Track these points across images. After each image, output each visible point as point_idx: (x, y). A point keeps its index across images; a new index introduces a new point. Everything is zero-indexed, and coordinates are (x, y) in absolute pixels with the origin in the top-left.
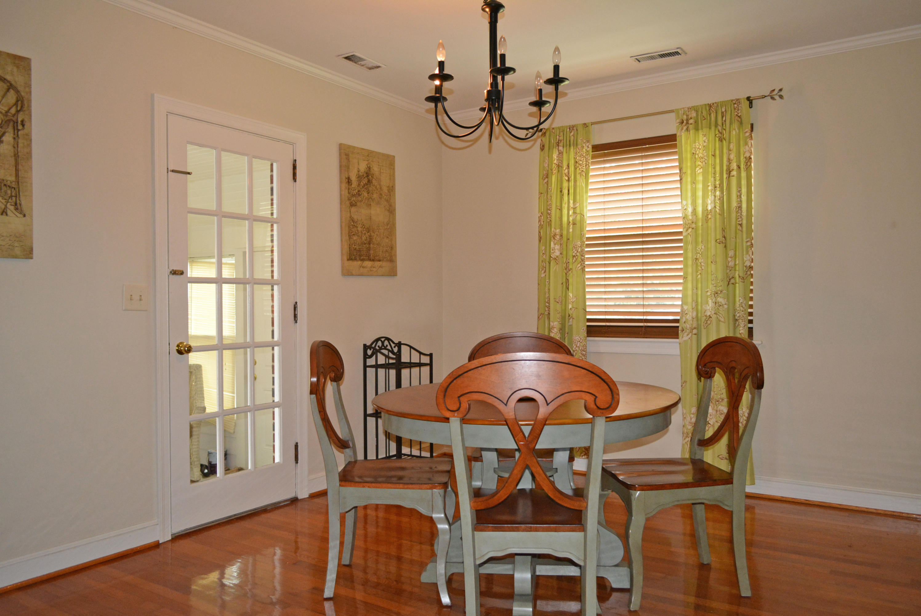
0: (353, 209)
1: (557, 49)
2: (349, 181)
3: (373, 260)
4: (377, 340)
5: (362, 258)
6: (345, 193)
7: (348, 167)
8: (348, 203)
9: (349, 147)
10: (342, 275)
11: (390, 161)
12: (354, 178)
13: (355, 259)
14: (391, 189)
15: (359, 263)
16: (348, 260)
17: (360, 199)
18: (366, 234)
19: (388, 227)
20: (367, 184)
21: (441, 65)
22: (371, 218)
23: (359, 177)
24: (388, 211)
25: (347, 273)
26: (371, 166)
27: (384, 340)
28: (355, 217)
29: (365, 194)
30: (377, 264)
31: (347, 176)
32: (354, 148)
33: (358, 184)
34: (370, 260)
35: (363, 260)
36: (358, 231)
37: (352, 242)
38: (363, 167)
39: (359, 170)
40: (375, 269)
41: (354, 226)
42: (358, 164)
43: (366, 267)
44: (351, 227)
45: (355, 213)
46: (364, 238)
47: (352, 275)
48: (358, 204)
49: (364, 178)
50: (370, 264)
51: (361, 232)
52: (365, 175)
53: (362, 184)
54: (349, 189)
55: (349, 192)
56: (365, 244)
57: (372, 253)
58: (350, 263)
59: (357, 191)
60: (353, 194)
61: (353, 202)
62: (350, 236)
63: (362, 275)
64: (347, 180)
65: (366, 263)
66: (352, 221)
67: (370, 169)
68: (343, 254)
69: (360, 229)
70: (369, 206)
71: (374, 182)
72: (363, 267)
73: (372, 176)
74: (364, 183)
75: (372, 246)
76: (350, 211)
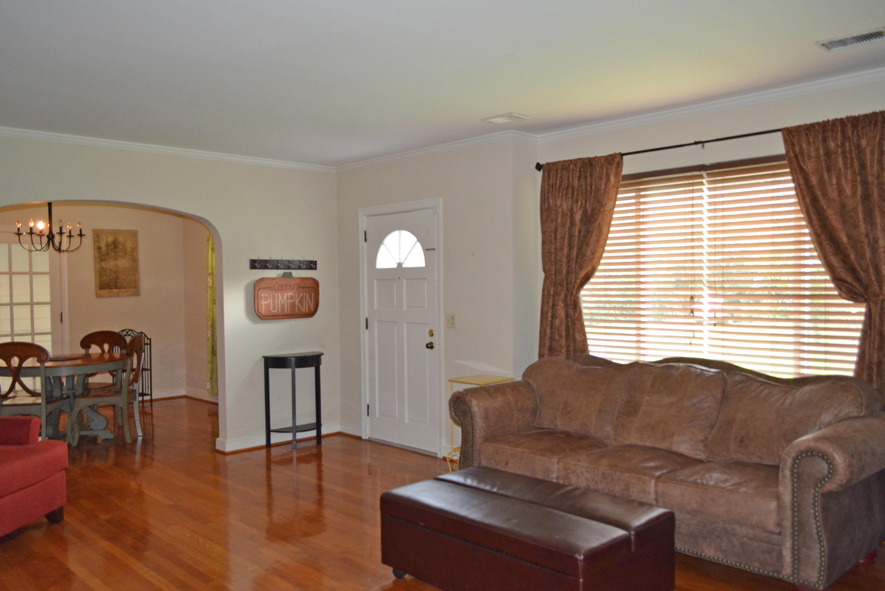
0: (103, 263)
1: (60, 221)
2: (99, 248)
3: (120, 288)
4: (123, 331)
5: (110, 287)
6: (98, 255)
7: (99, 241)
8: (99, 260)
9: (100, 230)
10: (96, 297)
11: (134, 234)
12: (103, 246)
13: (105, 289)
14: (135, 249)
15: (108, 290)
16: (99, 289)
17: (108, 256)
18: (115, 274)
19: (132, 270)
20: (114, 248)
21: (19, 229)
22: (117, 266)
23: (107, 246)
24: (132, 260)
25: (98, 296)
26: (117, 238)
27: (128, 331)
28: (105, 267)
29: (113, 254)
30: (122, 290)
31: (98, 246)
32: (103, 230)
33: (106, 249)
34: (117, 288)
35: (111, 289)
36: (107, 274)
37: (103, 281)
38: (110, 239)
39: (107, 242)
40: (121, 293)
41: (104, 271)
42: (107, 238)
43: (114, 292)
44: (101, 273)
45: (104, 264)
46: (112, 277)
47: (102, 297)
48: (107, 259)
49: (112, 245)
50: (117, 290)
51: (110, 274)
52: (112, 243)
53: (110, 248)
54: (99, 252)
55: (99, 254)
56: (113, 280)
57: (118, 284)
58: (101, 291)
59: (106, 253)
60: (103, 255)
61: (103, 259)
62: (101, 276)
63: (111, 296)
64: (98, 248)
65: (114, 290)
66: (103, 268)
67: (116, 239)
68: (96, 287)
69: (108, 272)
70: (116, 259)
71: (120, 246)
72: (112, 292)
73: (119, 243)
74: (112, 247)
75: (118, 280)
76: (101, 264)
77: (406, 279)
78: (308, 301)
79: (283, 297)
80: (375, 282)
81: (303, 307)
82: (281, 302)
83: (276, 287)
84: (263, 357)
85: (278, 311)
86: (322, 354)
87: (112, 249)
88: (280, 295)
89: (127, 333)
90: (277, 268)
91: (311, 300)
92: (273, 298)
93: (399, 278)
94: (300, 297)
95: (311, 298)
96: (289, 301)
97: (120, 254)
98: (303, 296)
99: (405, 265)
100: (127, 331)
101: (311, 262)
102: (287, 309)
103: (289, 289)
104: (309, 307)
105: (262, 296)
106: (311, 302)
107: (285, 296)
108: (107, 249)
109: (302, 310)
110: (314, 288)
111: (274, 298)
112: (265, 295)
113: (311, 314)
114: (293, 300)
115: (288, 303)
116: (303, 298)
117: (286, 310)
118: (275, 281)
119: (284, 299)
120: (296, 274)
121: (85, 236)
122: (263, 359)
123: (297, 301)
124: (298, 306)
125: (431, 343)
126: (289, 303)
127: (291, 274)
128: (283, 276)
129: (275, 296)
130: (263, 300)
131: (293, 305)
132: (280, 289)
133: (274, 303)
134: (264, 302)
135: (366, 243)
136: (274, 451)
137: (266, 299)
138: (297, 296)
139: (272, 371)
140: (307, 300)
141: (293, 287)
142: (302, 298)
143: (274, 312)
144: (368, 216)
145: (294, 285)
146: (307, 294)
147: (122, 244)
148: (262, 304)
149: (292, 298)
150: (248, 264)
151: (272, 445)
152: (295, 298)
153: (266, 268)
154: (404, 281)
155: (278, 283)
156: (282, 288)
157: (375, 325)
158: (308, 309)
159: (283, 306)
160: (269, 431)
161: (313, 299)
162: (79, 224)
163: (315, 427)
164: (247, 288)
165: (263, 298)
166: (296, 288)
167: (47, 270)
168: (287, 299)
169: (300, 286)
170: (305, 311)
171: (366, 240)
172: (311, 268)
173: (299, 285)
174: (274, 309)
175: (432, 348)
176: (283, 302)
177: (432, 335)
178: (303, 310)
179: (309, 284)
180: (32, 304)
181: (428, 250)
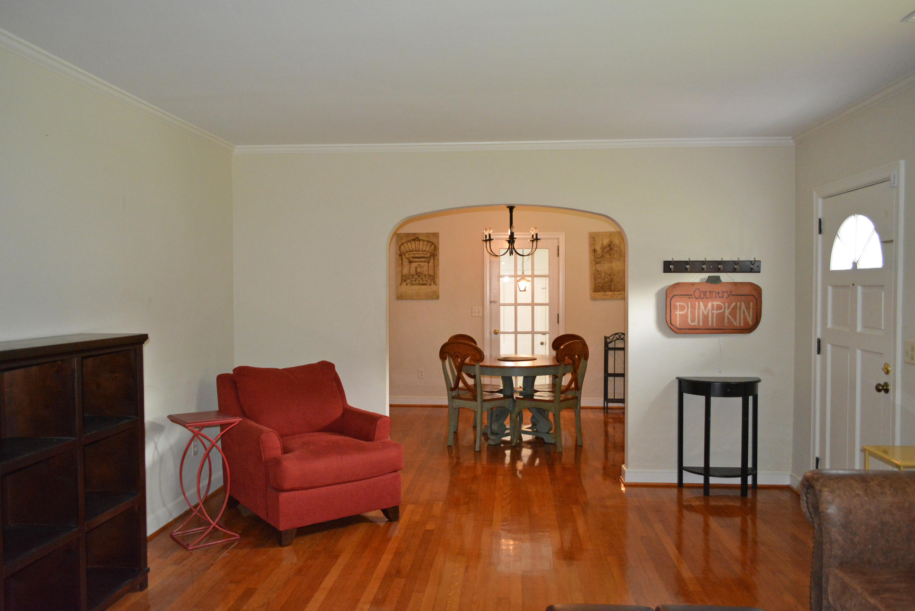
0: (598, 265)
2: (595, 251)
3: (614, 291)
5: (604, 290)
7: (594, 244)
8: (594, 263)
9: (595, 233)
10: (591, 299)
12: (598, 249)
13: (599, 291)
15: (602, 293)
16: (593, 292)
17: (603, 259)
18: (610, 276)
20: (609, 251)
22: (612, 268)
23: (603, 248)
25: (593, 299)
26: (613, 240)
28: (600, 269)
29: (608, 256)
30: (616, 293)
31: (593, 249)
32: (599, 233)
33: (601, 251)
34: (611, 291)
35: (606, 291)
36: (601, 276)
37: (597, 283)
38: (606, 242)
39: (602, 244)
40: (615, 296)
41: (598, 274)
42: (602, 241)
43: (608, 295)
44: (596, 275)
45: (599, 267)
46: (606, 280)
47: (597, 300)
48: (602, 262)
49: (607, 247)
50: (611, 293)
51: (604, 276)
52: (608, 246)
53: (605, 251)
54: (594, 255)
55: (594, 257)
56: (607, 283)
57: (613, 287)
58: (595, 293)
59: (601, 255)
60: (598, 257)
61: (598, 262)
62: (595, 280)
63: (604, 299)
64: (593, 251)
65: (608, 293)
66: (598, 271)
67: (611, 242)
68: (591, 289)
69: (603, 275)
70: (611, 262)
71: (615, 248)
72: (606, 295)
73: (614, 246)
74: (607, 250)
75: (612, 283)
76: (595, 267)
77: (863, 286)
78: (744, 312)
79: (706, 307)
80: (830, 289)
81: (736, 320)
82: (703, 311)
83: (697, 294)
84: (677, 378)
85: (699, 322)
86: (759, 381)
87: (607, 252)
88: (701, 303)
89: (620, 337)
90: (702, 271)
91: (749, 312)
92: (691, 307)
93: (853, 285)
94: (731, 308)
95: (748, 308)
96: (715, 312)
97: (616, 256)
98: (736, 305)
99: (859, 267)
100: (620, 334)
101: (752, 263)
102: (712, 322)
103: (716, 297)
104: (745, 318)
105: (677, 305)
106: (749, 315)
107: (710, 305)
108: (603, 252)
109: (734, 323)
110: (753, 296)
111: (693, 307)
112: (680, 304)
113: (749, 329)
114: (721, 311)
115: (713, 314)
116: (737, 309)
117: (710, 323)
118: (696, 287)
119: (708, 308)
120: (725, 277)
121: (540, 240)
122: (677, 380)
123: (727, 312)
124: (728, 319)
125: (886, 384)
126: (715, 315)
127: (719, 277)
128: (706, 282)
129: (696, 305)
130: (678, 310)
131: (721, 317)
132: (702, 296)
133: (693, 313)
134: (678, 313)
135: (821, 235)
136: (685, 492)
137: (682, 308)
138: (727, 307)
139: (686, 396)
140: (742, 310)
141: (721, 295)
142: (735, 308)
143: (693, 324)
144: (824, 198)
145: (723, 292)
146: (743, 303)
147: (617, 246)
148: (677, 314)
149: (719, 308)
150: (661, 267)
151: (684, 485)
152: (725, 308)
153: (686, 271)
154: (859, 289)
155: (699, 290)
156: (704, 296)
157: (828, 348)
158: (744, 323)
159: (706, 317)
160: (681, 468)
161: (751, 310)
162: (536, 228)
163: (739, 473)
164: (658, 295)
165: (678, 307)
166: (725, 295)
167: (547, 273)
168: (713, 308)
169: (733, 293)
170: (738, 325)
171: (820, 232)
172: (751, 271)
173: (731, 292)
174: (693, 321)
175: (887, 391)
176: (706, 313)
177: (887, 372)
178: (736, 324)
179: (745, 290)
180: (533, 304)
181: (886, 242)
